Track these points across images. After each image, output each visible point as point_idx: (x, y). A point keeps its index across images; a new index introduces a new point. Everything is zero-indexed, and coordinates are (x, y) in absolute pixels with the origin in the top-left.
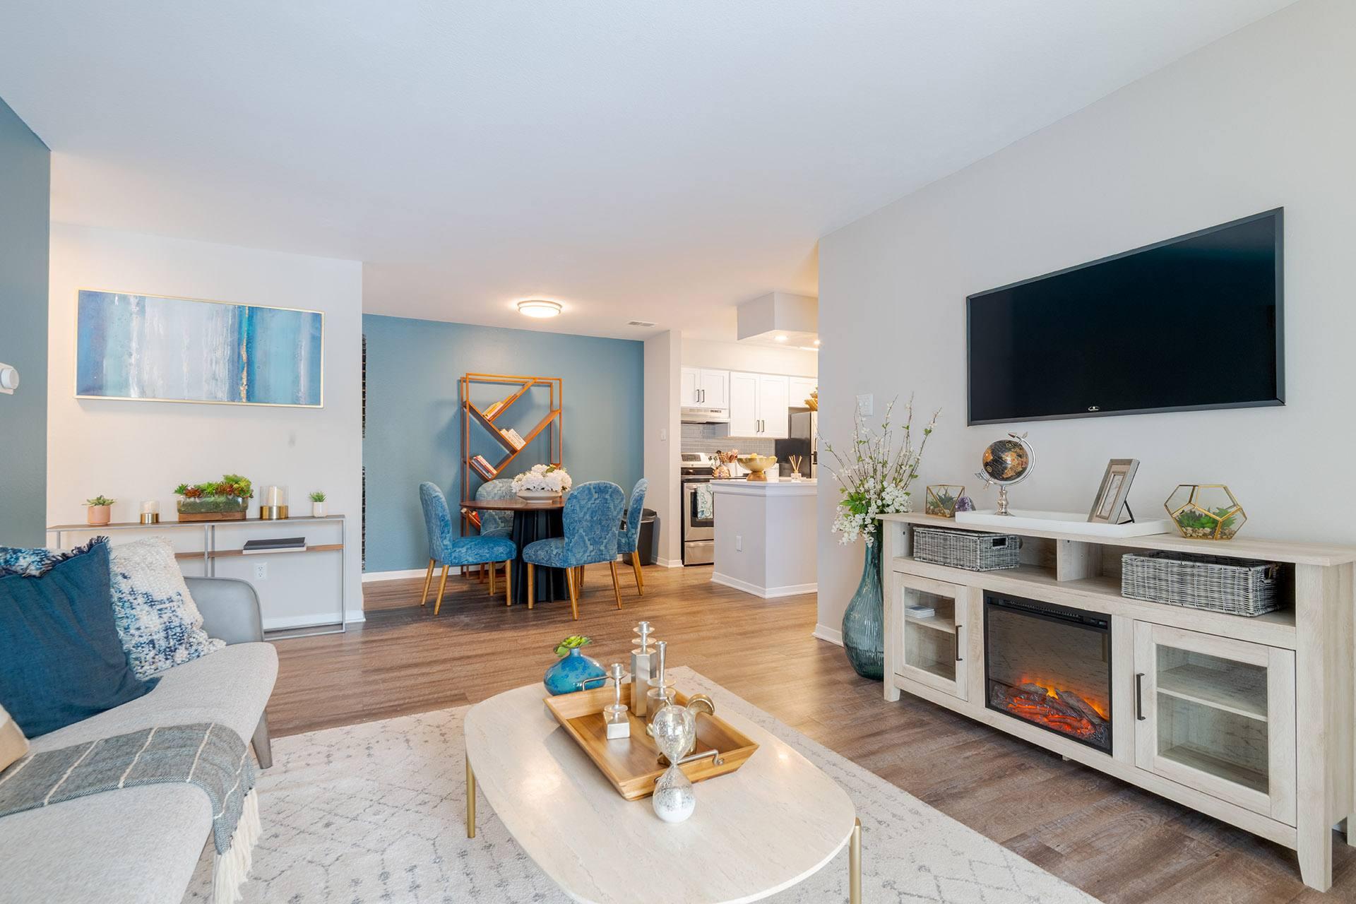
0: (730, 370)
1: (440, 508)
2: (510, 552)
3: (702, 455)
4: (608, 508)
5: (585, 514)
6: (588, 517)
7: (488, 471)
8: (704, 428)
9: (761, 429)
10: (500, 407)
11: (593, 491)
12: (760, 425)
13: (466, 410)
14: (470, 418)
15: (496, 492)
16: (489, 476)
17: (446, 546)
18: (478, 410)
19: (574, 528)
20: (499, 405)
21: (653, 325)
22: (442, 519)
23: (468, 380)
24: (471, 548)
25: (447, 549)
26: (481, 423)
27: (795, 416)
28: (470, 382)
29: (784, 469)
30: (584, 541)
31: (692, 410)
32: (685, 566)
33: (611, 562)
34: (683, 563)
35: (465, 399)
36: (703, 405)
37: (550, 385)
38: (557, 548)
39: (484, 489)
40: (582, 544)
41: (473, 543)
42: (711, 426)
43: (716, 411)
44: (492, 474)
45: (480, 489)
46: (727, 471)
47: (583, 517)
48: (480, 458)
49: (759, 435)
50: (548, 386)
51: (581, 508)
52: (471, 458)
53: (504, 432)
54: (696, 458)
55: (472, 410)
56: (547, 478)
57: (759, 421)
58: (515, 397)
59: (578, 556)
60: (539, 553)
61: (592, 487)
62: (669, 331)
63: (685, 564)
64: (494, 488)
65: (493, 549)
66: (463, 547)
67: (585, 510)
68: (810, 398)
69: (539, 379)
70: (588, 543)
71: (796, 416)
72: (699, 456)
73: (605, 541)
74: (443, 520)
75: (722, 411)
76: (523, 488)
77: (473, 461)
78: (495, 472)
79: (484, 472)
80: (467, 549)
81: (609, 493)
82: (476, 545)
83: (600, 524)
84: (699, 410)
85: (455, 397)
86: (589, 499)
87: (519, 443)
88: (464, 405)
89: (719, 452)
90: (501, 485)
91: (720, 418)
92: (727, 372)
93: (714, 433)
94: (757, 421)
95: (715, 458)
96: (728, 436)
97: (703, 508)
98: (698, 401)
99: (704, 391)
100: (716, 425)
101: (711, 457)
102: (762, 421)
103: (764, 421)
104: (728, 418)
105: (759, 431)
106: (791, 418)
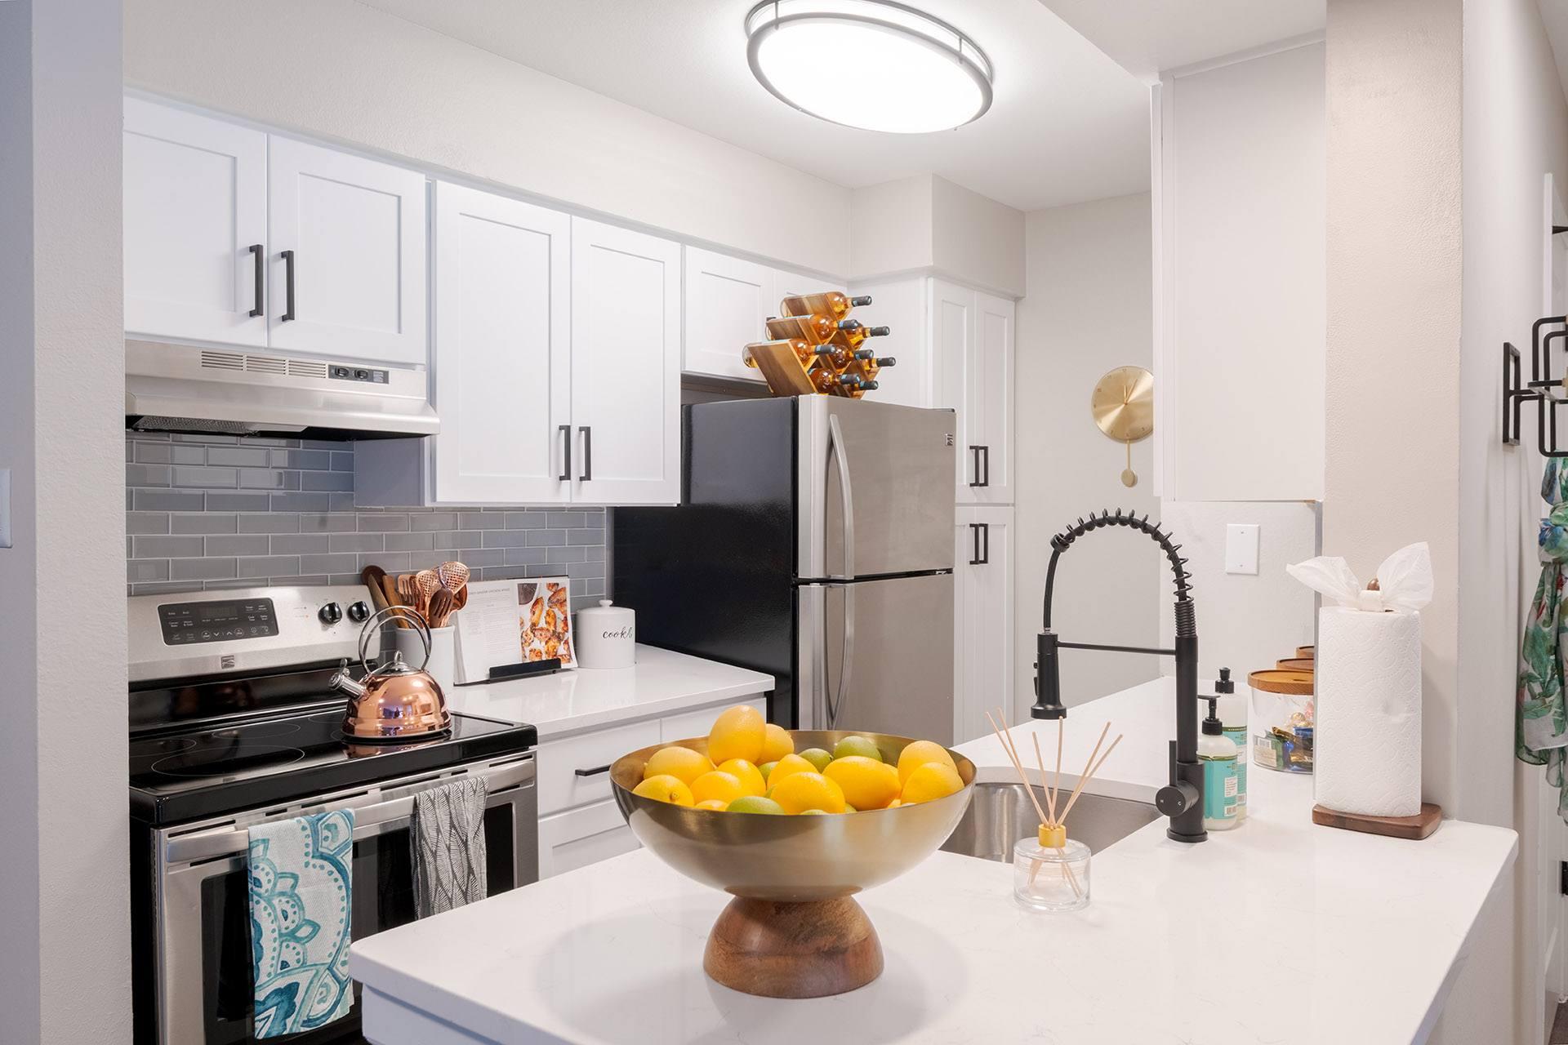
0: (436, 172)
3: (285, 599)
8: (293, 460)
9: (578, 469)
12: (575, 449)
27: (708, 411)
31: (214, 358)
36: (286, 338)
42: (331, 450)
43: (359, 374)
46: (427, 698)
49: (571, 495)
54: (260, 619)
57: (568, 429)
68: (762, 338)
71: (711, 411)
72: (268, 603)
75: (394, 373)
84: (259, 361)
89: (372, 576)
91: (378, 408)
92: (419, 180)
93: (349, 484)
94: (561, 428)
95: (355, 608)
96: (419, 499)
97: (293, 964)
98: (257, 312)
99: (288, 256)
100: (357, 444)
101: (332, 606)
102: (581, 429)
103: (587, 430)
104: (423, 413)
105: (568, 476)
106: (694, 419)
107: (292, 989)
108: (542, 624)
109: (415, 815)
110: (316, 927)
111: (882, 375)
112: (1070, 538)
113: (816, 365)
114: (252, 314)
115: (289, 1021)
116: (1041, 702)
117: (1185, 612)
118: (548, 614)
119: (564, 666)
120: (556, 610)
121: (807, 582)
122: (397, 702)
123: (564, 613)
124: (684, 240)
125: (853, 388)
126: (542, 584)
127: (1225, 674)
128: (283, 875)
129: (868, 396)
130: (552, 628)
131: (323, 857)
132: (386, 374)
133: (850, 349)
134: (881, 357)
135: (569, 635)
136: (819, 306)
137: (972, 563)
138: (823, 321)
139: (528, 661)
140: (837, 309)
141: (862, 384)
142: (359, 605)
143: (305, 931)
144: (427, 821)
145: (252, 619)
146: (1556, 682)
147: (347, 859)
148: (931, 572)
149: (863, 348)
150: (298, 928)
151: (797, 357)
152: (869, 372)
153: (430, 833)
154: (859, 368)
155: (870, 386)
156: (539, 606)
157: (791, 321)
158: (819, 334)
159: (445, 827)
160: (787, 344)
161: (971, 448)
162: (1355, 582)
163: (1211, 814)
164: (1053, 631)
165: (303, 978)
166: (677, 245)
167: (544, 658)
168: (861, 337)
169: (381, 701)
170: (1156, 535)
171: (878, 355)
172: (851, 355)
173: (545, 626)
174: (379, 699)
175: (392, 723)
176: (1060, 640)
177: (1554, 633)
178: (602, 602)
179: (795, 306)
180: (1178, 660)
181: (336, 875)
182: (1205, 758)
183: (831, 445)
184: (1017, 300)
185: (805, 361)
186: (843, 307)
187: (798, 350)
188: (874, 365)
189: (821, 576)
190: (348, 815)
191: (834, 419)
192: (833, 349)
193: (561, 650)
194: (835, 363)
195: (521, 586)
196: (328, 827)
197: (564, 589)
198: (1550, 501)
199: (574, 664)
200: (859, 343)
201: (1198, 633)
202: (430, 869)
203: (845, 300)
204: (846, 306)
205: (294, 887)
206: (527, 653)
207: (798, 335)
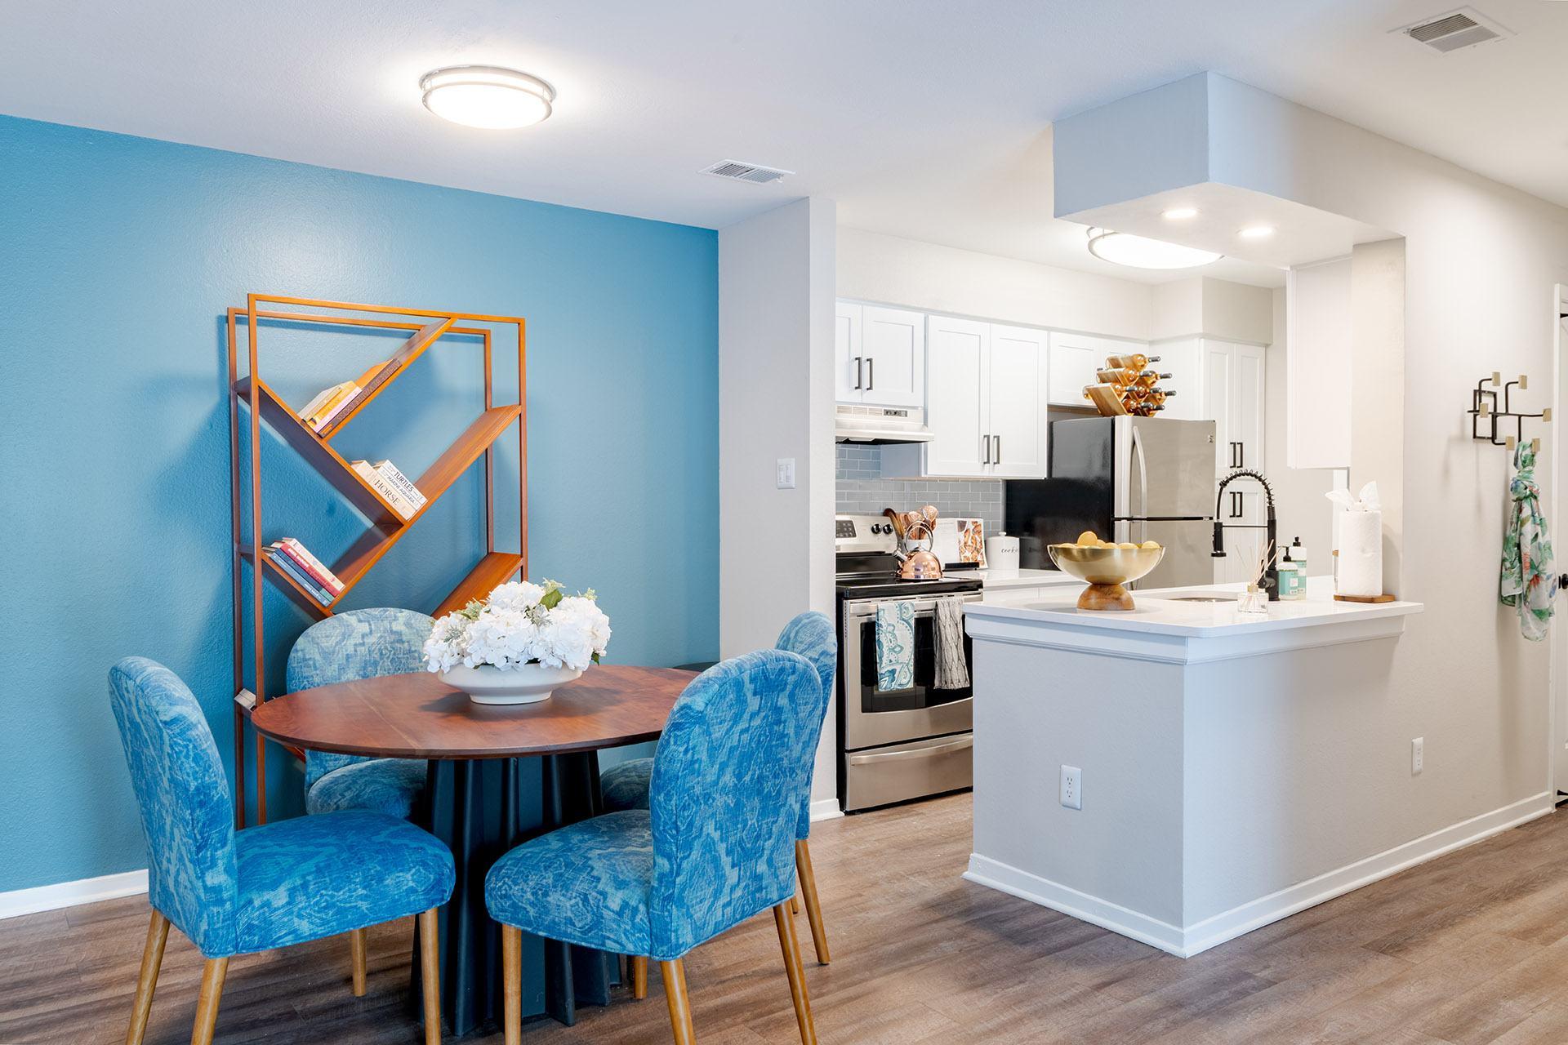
0: (928, 312)
1: (189, 765)
2: (439, 881)
3: (857, 523)
4: (783, 736)
5: (722, 769)
6: (728, 779)
7: (320, 584)
9: (993, 458)
10: (352, 396)
11: (749, 688)
12: (992, 447)
13: (250, 409)
14: (261, 428)
15: (351, 650)
16: (324, 599)
17: (216, 890)
18: (286, 402)
19: (690, 825)
20: (350, 392)
21: (778, 175)
22: (201, 798)
23: (254, 319)
24: (305, 886)
25: (220, 902)
26: (292, 442)
27: (1063, 424)
28: (261, 323)
29: (1031, 550)
30: (716, 861)
32: (847, 813)
33: (777, 910)
34: (842, 806)
35: (242, 372)
36: (869, 398)
37: (484, 338)
38: (620, 885)
39: (313, 641)
40: (710, 871)
41: (310, 865)
43: (896, 413)
44: (332, 592)
45: (301, 642)
46: (933, 564)
47: (716, 783)
48: (296, 547)
49: (989, 471)
50: (476, 341)
51: (713, 751)
52: (266, 543)
53: (362, 470)
54: (849, 530)
55: (268, 405)
56: (548, 632)
57: (988, 437)
58: (393, 367)
59: (699, 913)
60: (553, 898)
61: (746, 677)
62: (808, 197)
63: (848, 809)
64: (344, 636)
65: (381, 880)
66: (274, 885)
67: (722, 756)
68: (1096, 384)
69: (464, 317)
70: (726, 861)
71: (1065, 424)
72: (851, 523)
73: (769, 844)
74: (202, 804)
75: (909, 412)
76: (469, 663)
77: (275, 557)
78: (338, 585)
79: (307, 586)
80: (292, 892)
81: (789, 687)
82: (319, 871)
83: (760, 792)
85: (209, 364)
86: (736, 719)
87: (406, 502)
88: (241, 390)
89: (891, 513)
90: (365, 628)
91: (902, 429)
92: (922, 315)
93: (878, 466)
94: (985, 436)
95: (886, 528)
96: (919, 473)
97: (894, 662)
98: (858, 387)
99: (870, 360)
100: (882, 446)
101: (877, 525)
102: (995, 437)
103: (998, 437)
104: (921, 430)
105: (988, 462)
106: (1054, 430)
107: (893, 672)
108: (969, 543)
109: (936, 609)
110: (902, 648)
111: (1167, 402)
112: (1227, 481)
113: (1127, 397)
114: (856, 388)
115: (893, 683)
116: (1215, 550)
117: (1271, 510)
118: (972, 538)
119: (981, 567)
120: (976, 536)
121: (1120, 519)
122: (920, 565)
123: (981, 538)
124: (1049, 329)
125: (1149, 410)
126: (969, 521)
127: (1297, 539)
128: (889, 625)
129: (1158, 414)
130: (974, 546)
131: (903, 620)
132: (906, 412)
133: (1148, 387)
134: (1167, 391)
135: (983, 550)
136: (1129, 363)
137: (1231, 516)
138: (1131, 372)
139: (962, 562)
140: (1140, 364)
141: (1155, 407)
142: (888, 526)
143: (897, 649)
144: (941, 611)
145: (845, 529)
146: (1517, 561)
147: (913, 622)
148: (1201, 518)
149: (1155, 386)
150: (895, 647)
151: (1115, 394)
152: (1160, 399)
153: (942, 618)
154: (1154, 397)
155: (1159, 408)
156: (968, 533)
157: (1111, 373)
158: (1128, 379)
159: (948, 617)
160: (1109, 387)
161: (1231, 443)
162: (1352, 499)
163: (1283, 593)
164: (1220, 521)
165: (898, 668)
166: (1046, 332)
167: (971, 561)
168: (1154, 379)
169: (914, 564)
170: (1264, 483)
171: (1164, 390)
172: (1148, 391)
173: (971, 544)
174: (912, 563)
175: (918, 573)
176: (1224, 524)
177: (1518, 536)
178: (1000, 533)
179: (1115, 363)
180: (1269, 529)
181: (909, 628)
182: (1282, 571)
183: (1134, 443)
184: (1267, 346)
185: (1119, 395)
186: (1143, 363)
187: (1116, 390)
188: (1163, 395)
189: (1128, 516)
190: (913, 605)
191: (1135, 428)
192: (1136, 389)
193: (979, 558)
194: (1138, 395)
195: (959, 522)
196: (905, 608)
197: (980, 525)
198: (1517, 468)
199: (986, 566)
200: (1154, 382)
201: (1276, 518)
202: (943, 633)
203: (1145, 358)
204: (1145, 362)
205: (894, 630)
206: (962, 558)
207: (1117, 381)
